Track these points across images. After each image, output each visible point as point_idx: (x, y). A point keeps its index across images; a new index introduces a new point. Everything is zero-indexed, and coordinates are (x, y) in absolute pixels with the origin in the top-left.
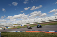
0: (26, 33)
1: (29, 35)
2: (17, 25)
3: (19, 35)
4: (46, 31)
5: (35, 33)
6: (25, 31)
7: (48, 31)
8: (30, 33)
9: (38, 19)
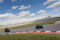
0: (13, 35)
1: (16, 37)
3: (4, 38)
5: (22, 35)
6: (11, 33)
8: (17, 35)
9: (26, 19)
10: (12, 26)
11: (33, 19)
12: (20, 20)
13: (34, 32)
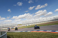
0: (31, 33)
2: (21, 25)
3: (24, 35)
4: (52, 31)
8: (35, 33)
9: (43, 18)
10: (30, 25)
11: (51, 17)
12: (37, 19)
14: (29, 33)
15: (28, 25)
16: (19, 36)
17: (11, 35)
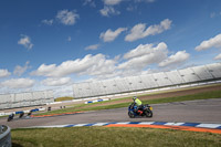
0: (107, 130)
1: (118, 139)
2: (71, 99)
3: (81, 138)
6: (101, 124)
7: (194, 125)
8: (123, 132)
9: (155, 74)
11: (182, 72)
12: (130, 79)
13: (187, 124)
14: (98, 130)
15: (95, 100)
16: (60, 142)
17: (28, 141)
